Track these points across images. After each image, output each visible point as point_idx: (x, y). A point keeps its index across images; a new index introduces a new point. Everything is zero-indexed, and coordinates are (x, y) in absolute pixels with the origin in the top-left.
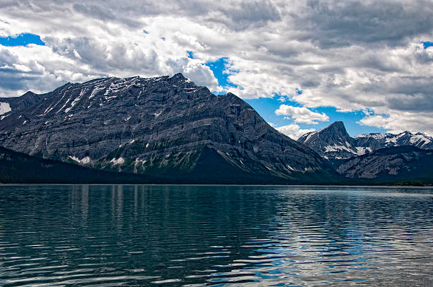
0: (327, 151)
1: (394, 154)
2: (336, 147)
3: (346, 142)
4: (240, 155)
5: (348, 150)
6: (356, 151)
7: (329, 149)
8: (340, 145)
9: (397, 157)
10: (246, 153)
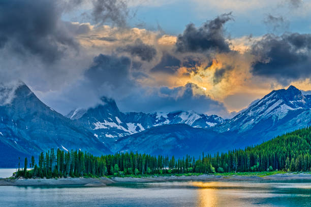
0: (97, 128)
1: (167, 133)
2: (106, 123)
3: (117, 118)
4: (14, 136)
5: (119, 127)
6: (127, 128)
7: (99, 125)
8: (110, 121)
9: (170, 136)
10: (19, 132)
